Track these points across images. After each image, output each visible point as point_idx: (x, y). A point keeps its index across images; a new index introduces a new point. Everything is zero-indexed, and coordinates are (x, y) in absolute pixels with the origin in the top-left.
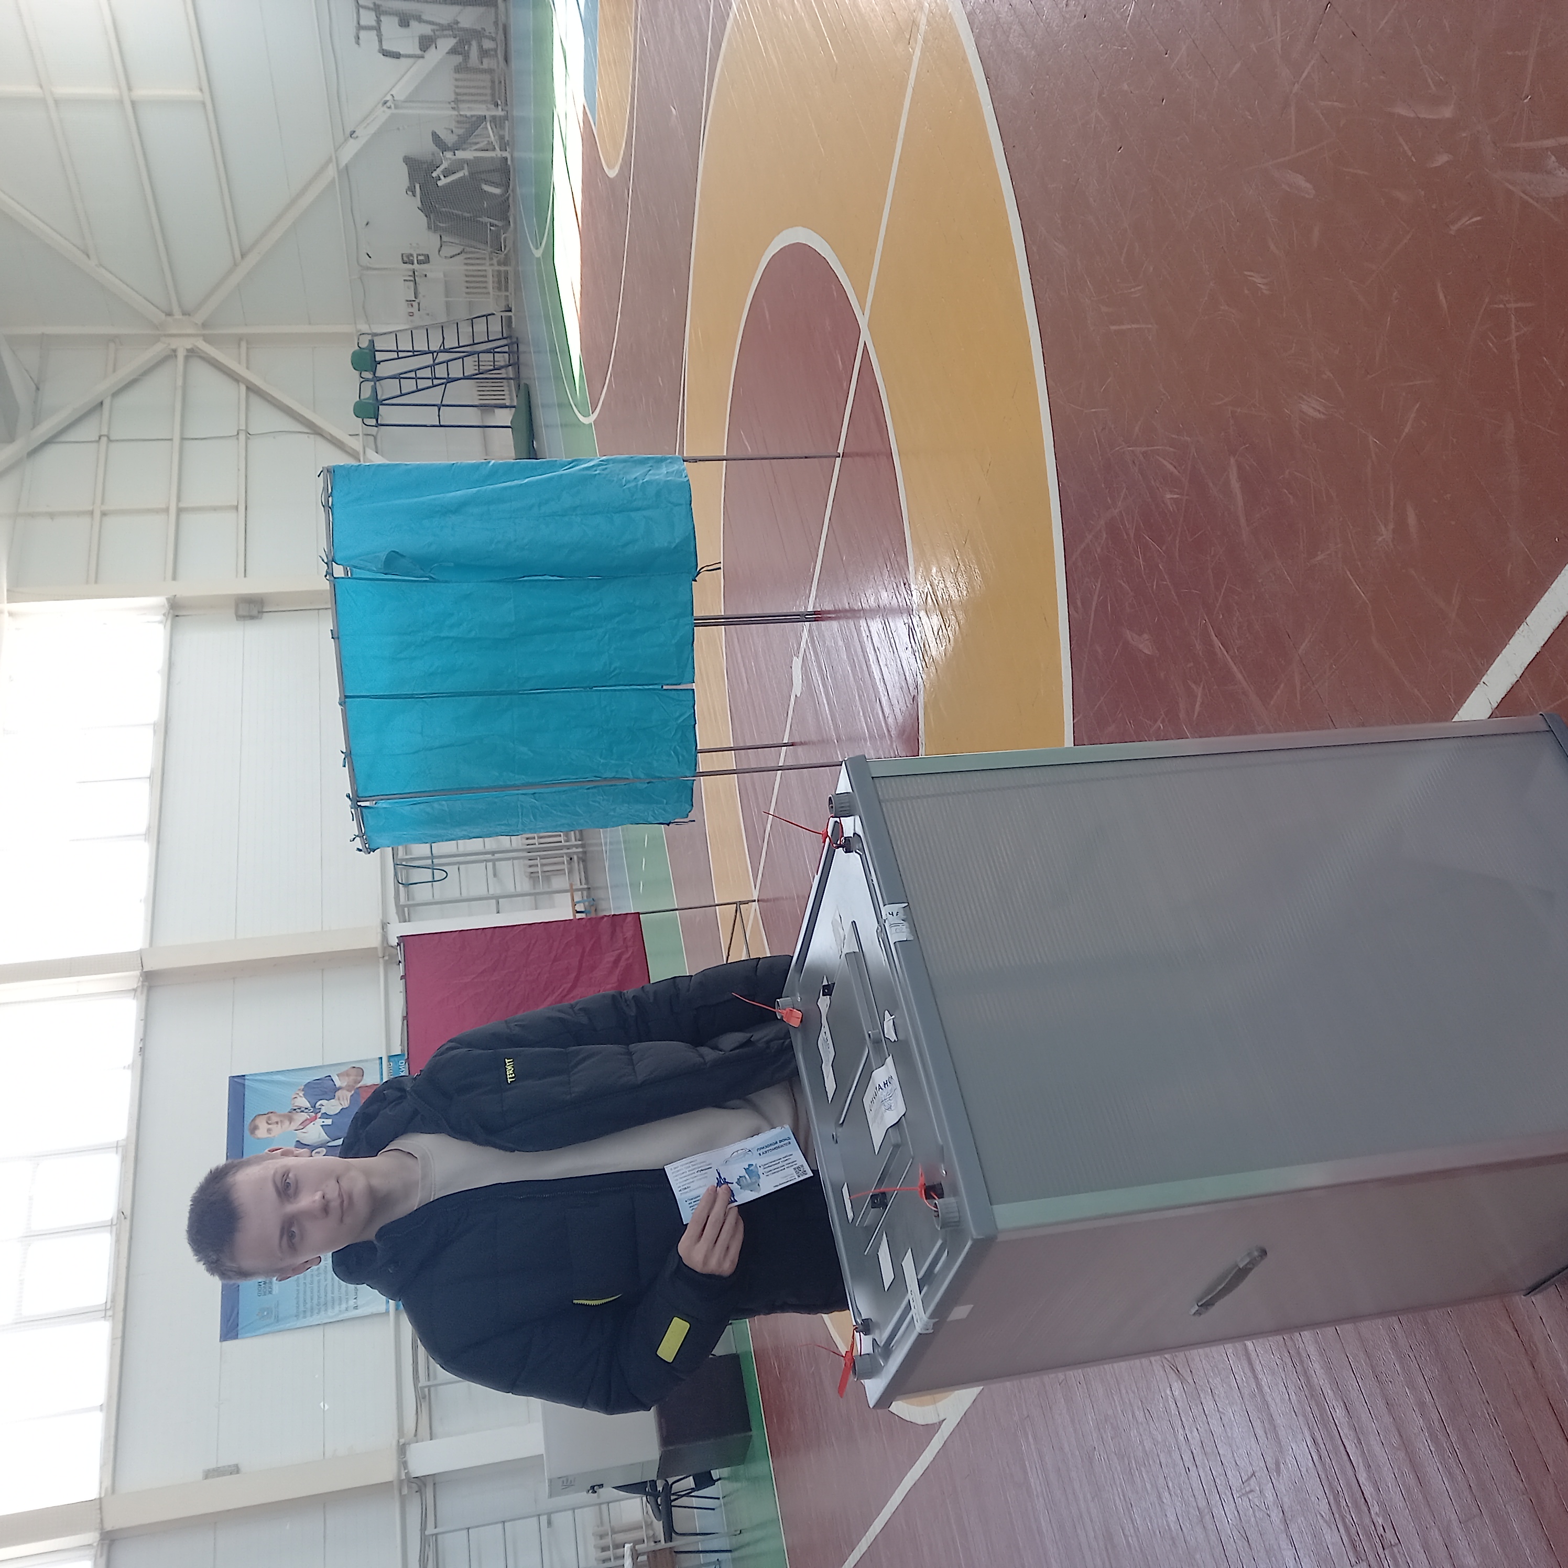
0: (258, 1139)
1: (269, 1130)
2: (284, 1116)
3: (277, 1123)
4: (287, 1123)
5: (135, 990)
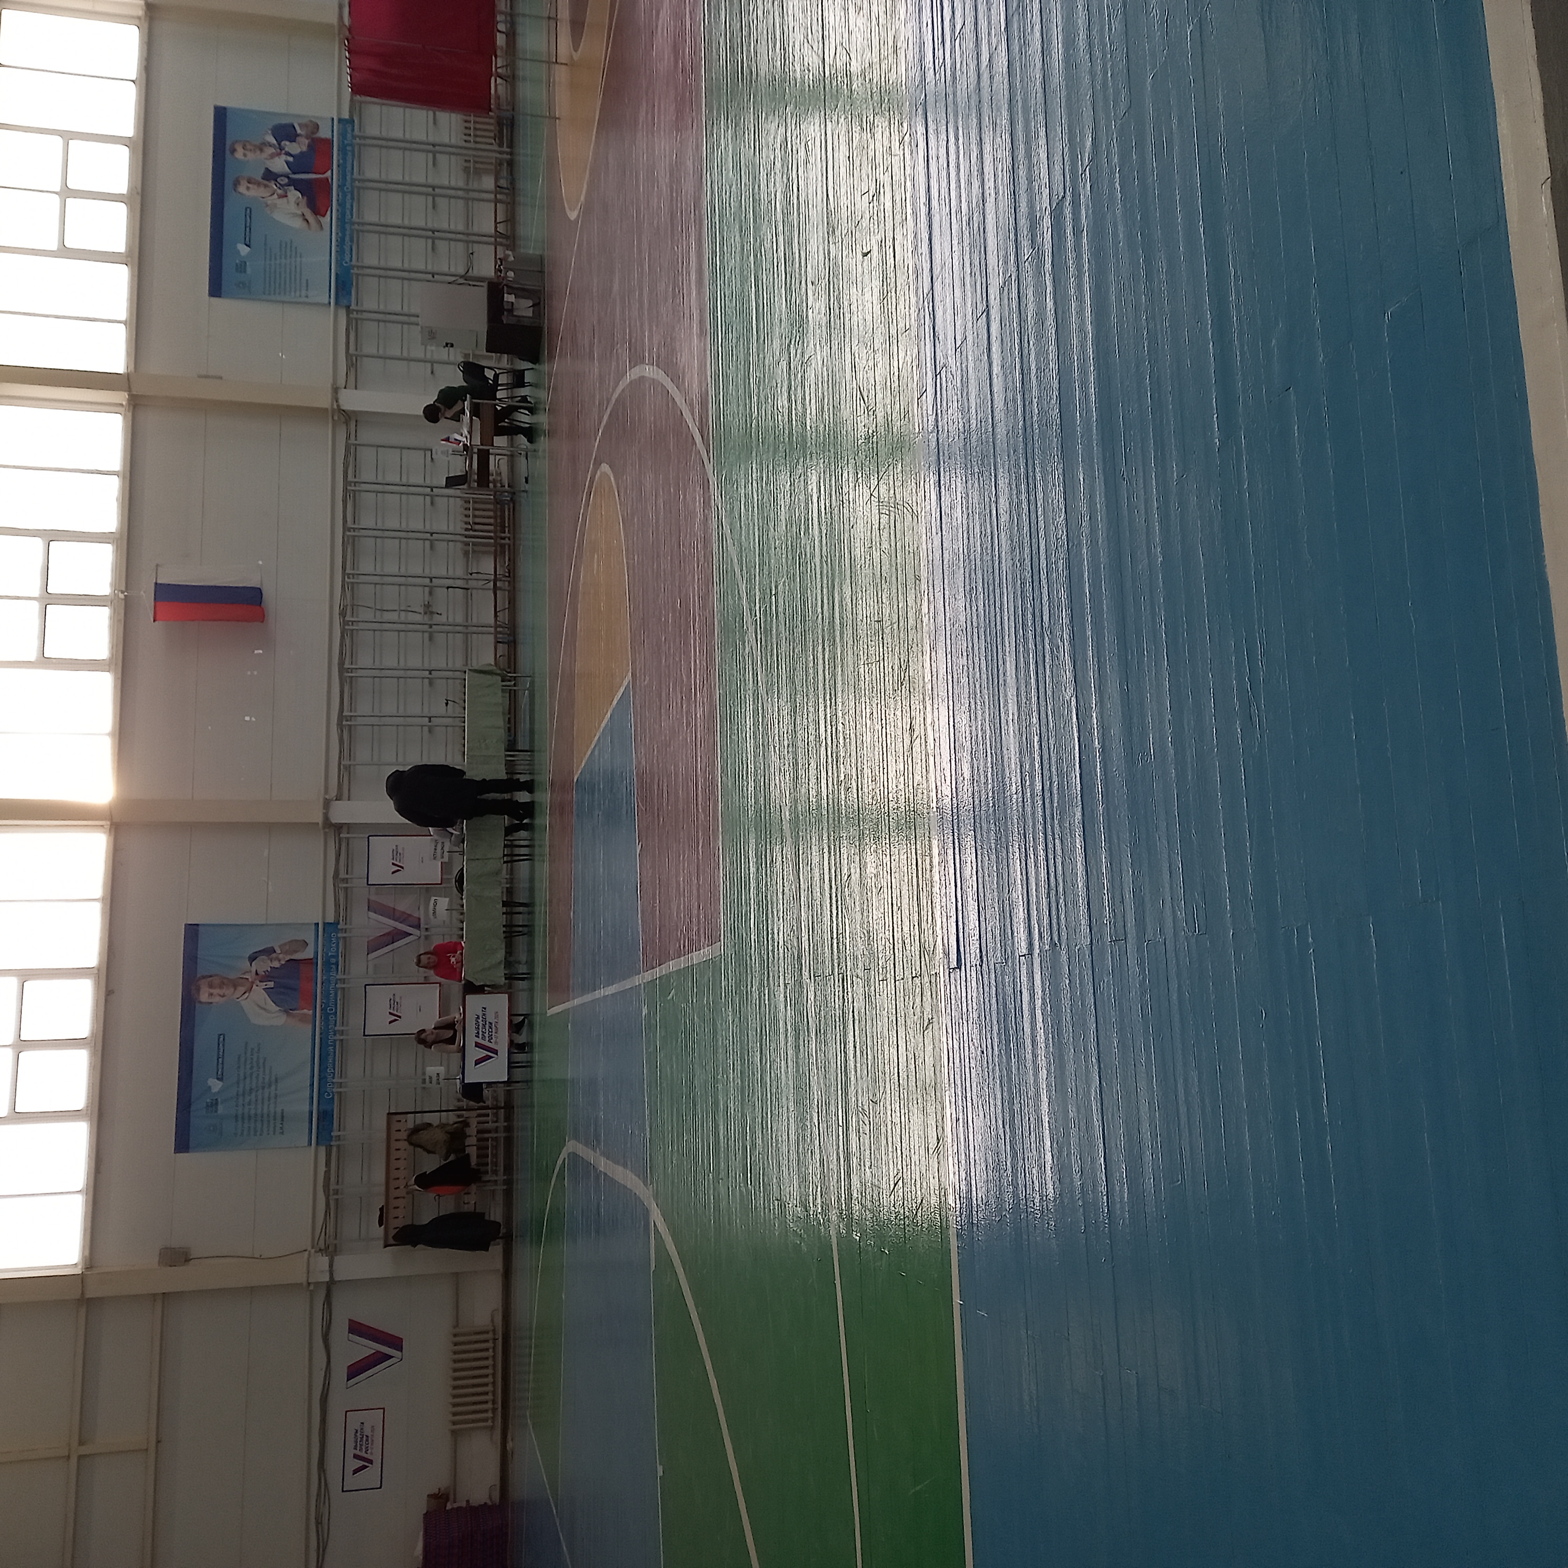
0: (236, 159)
1: (245, 155)
2: (255, 146)
3: (251, 150)
4: (258, 152)
5: (139, 18)
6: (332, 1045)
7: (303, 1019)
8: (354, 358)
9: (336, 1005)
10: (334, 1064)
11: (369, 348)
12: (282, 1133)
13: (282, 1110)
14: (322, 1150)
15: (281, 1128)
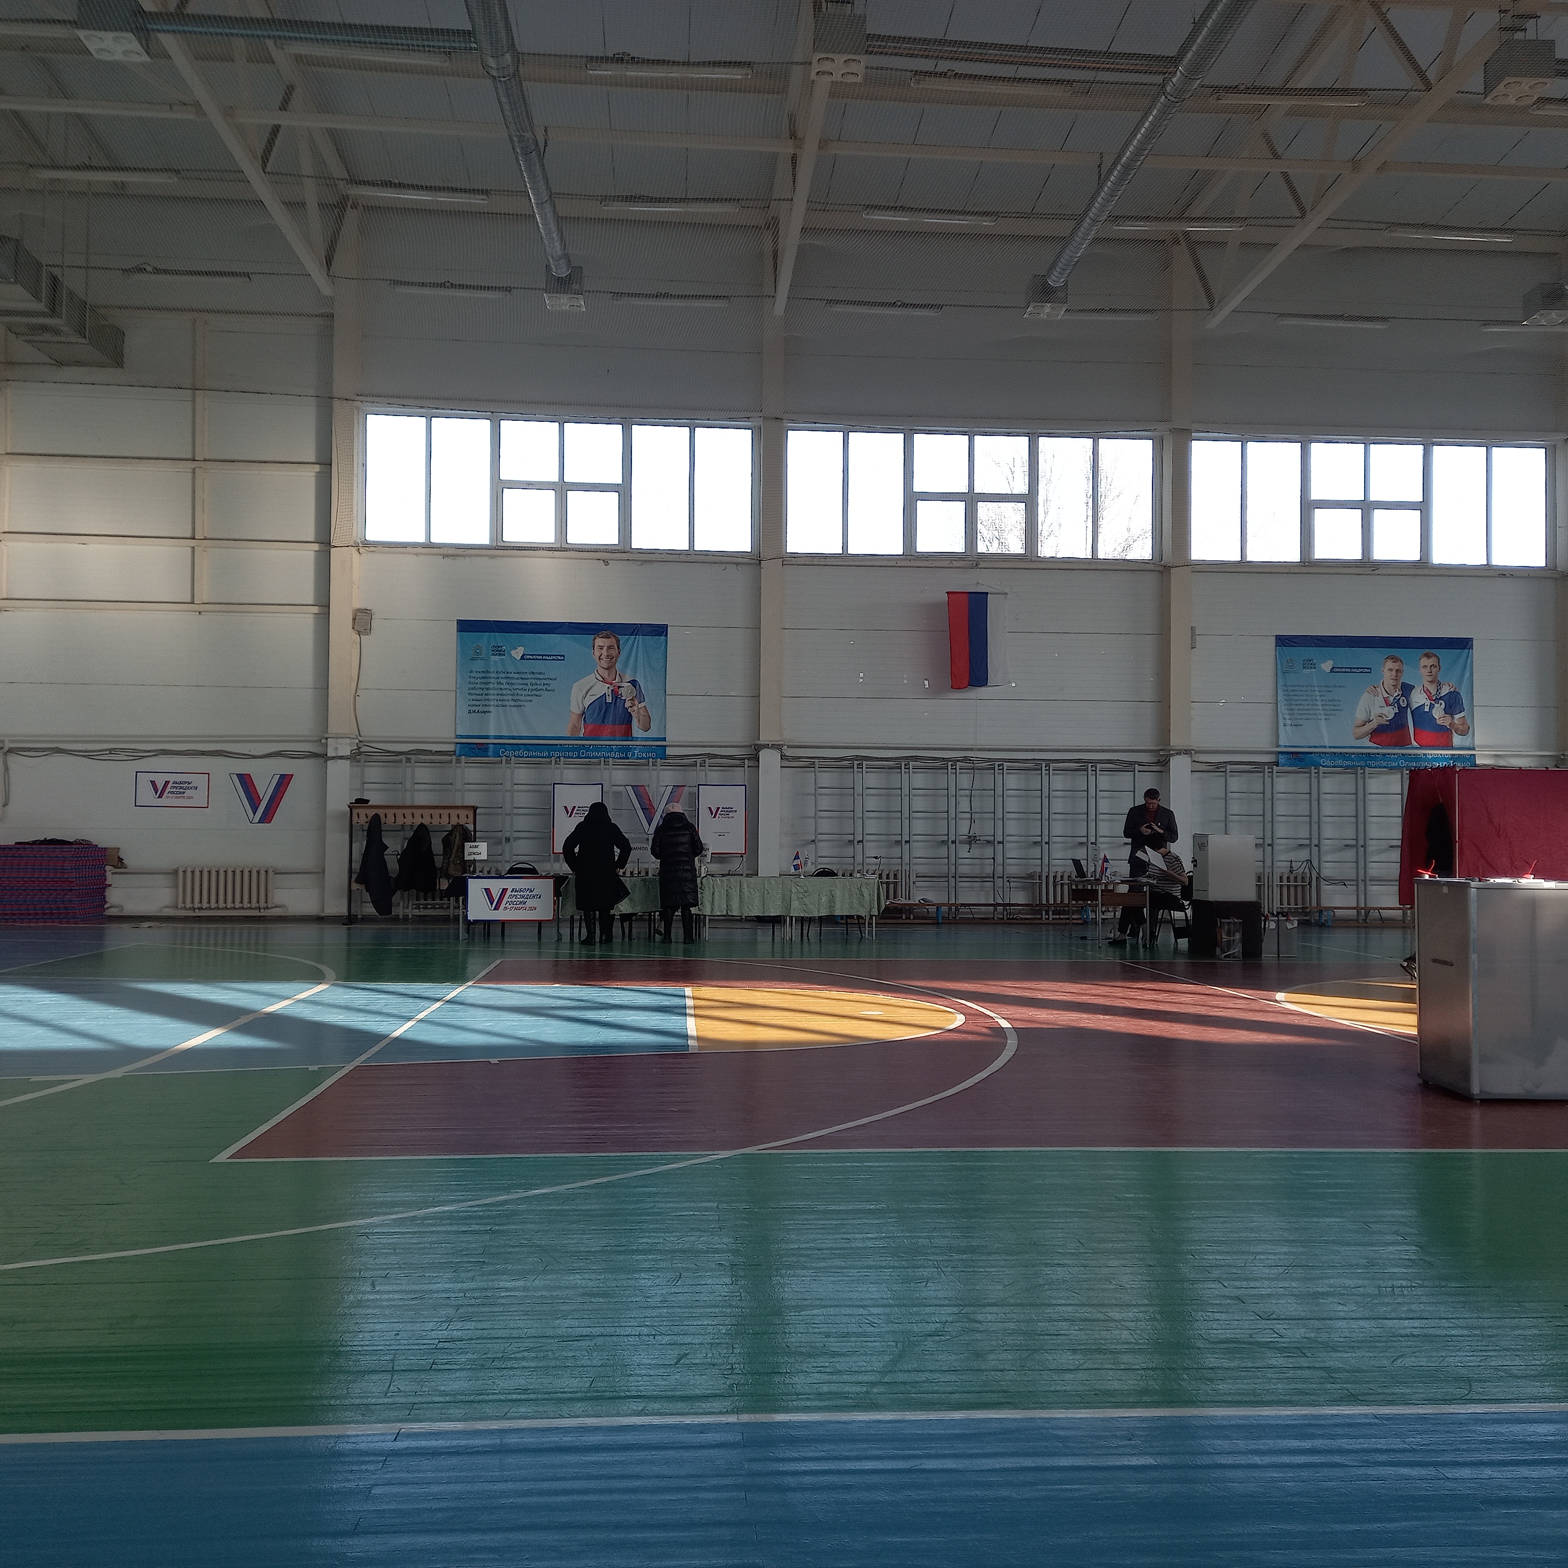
0: (1420, 659)
1: (1425, 667)
2: (1436, 676)
3: (1431, 672)
4: (1430, 679)
6: (549, 754)
7: (575, 729)
8: (1224, 770)
9: (587, 758)
10: (531, 757)
11: (1235, 783)
12: (470, 712)
13: (491, 712)
14: (451, 748)
15: (474, 712)
